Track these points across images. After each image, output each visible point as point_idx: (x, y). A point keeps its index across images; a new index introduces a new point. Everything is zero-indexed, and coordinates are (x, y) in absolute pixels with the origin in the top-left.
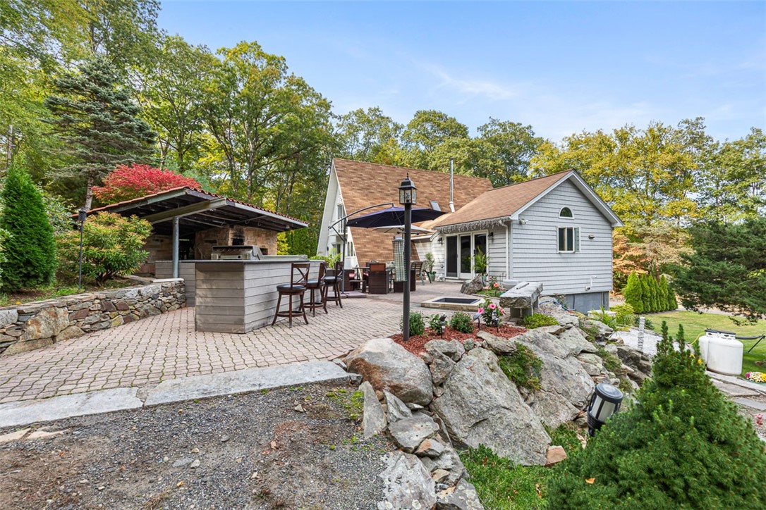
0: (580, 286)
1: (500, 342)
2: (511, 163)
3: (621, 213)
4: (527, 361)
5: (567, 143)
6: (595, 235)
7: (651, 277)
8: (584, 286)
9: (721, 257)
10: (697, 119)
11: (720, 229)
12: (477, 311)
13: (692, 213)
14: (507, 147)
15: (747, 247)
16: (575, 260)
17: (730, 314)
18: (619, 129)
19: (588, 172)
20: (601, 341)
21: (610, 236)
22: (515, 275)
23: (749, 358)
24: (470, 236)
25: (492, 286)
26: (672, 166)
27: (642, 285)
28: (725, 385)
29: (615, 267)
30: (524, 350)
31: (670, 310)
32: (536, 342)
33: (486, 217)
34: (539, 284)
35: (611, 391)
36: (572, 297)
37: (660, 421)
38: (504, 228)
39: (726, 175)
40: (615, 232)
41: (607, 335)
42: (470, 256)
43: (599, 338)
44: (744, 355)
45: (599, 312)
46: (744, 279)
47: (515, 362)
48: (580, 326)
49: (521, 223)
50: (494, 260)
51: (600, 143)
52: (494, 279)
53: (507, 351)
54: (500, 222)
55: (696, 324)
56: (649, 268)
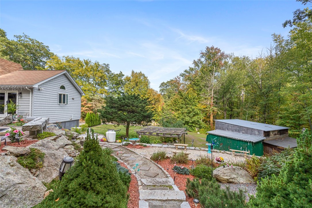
0: (68, 118)
1: (20, 150)
2: (36, 60)
3: (85, 91)
4: (36, 156)
5: (65, 59)
6: (75, 98)
7: (94, 114)
8: (69, 118)
9: (112, 107)
10: (108, 64)
11: (112, 99)
12: (4, 135)
13: (106, 93)
14: (34, 51)
15: (118, 104)
16: (66, 108)
17: (113, 124)
18: (86, 60)
19: (74, 73)
20: (74, 139)
21: (80, 98)
22: (35, 114)
23: (117, 136)
24: (4, 93)
25: (19, 121)
26: (101, 77)
27: (91, 117)
28: (111, 146)
29: (82, 110)
30: (35, 151)
31: (99, 125)
32: (43, 145)
33: (17, 84)
34: (47, 118)
35: (69, 159)
36: (64, 123)
37: (84, 165)
38: (30, 91)
39: (114, 83)
40: (83, 97)
41: (77, 136)
42: (4, 104)
43: (74, 138)
44: (116, 136)
45: (75, 128)
46: (117, 114)
47: (29, 158)
48: (66, 135)
49: (39, 90)
50: (22, 107)
51: (78, 63)
52: (21, 117)
53: (24, 153)
54: (27, 88)
55: (106, 128)
56: (93, 111)
